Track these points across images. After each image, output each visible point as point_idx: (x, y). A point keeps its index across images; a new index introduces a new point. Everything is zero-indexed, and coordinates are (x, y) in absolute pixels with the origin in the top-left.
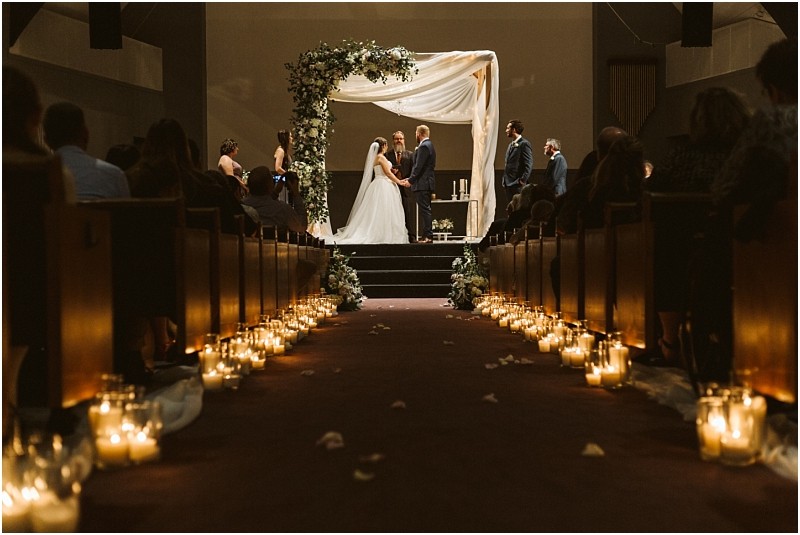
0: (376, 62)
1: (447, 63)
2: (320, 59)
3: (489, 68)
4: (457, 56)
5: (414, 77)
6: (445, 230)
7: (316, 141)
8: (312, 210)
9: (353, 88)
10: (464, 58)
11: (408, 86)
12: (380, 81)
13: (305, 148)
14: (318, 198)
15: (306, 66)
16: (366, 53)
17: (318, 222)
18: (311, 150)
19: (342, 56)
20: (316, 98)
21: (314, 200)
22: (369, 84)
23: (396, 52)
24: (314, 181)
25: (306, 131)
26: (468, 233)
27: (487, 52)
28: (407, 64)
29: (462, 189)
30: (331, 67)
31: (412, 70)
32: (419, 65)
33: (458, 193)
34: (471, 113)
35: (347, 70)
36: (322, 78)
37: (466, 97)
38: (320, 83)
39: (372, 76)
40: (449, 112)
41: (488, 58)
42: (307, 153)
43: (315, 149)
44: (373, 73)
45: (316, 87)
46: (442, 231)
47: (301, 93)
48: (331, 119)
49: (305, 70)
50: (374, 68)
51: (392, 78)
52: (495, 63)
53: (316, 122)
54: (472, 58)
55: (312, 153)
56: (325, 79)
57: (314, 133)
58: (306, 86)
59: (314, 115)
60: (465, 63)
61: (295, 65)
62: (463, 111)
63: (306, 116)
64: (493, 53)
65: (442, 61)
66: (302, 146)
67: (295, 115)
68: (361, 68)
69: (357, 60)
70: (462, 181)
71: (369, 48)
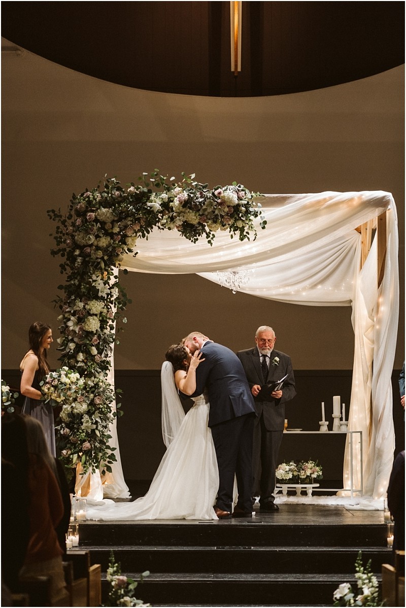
0: (197, 208)
1: (313, 211)
2: (105, 203)
3: (382, 219)
4: (331, 198)
5: (260, 233)
6: (308, 480)
7: (95, 337)
8: (87, 453)
9: (159, 250)
10: (342, 202)
11: (248, 249)
12: (202, 239)
13: (78, 349)
14: (97, 432)
15: (82, 214)
16: (180, 194)
17: (97, 471)
18: (88, 353)
19: (141, 199)
20: (97, 267)
21: (91, 436)
22: (185, 244)
23: (230, 193)
24: (92, 403)
25: (81, 320)
26: (347, 484)
27: (380, 194)
28: (247, 212)
29: (336, 412)
30: (121, 216)
31: (256, 221)
32: (268, 213)
33: (330, 419)
34: (351, 288)
35: (148, 221)
36: (107, 234)
37: (343, 263)
38: (104, 242)
39: (190, 231)
40: (314, 286)
41: (381, 203)
42: (81, 357)
43: (94, 351)
44: (192, 226)
45: (98, 248)
46: (303, 481)
47: (73, 259)
48: (123, 300)
49: (79, 222)
50: (193, 218)
51: (222, 236)
52: (392, 211)
53: (96, 307)
54: (356, 203)
55: (90, 357)
56: (112, 235)
57: (93, 324)
58: (81, 248)
59: (93, 294)
60: (342, 211)
61: (65, 213)
62: (337, 286)
63: (80, 297)
64: (390, 195)
65: (304, 208)
66: (72, 346)
67: (63, 294)
68: (172, 219)
69: (166, 206)
70: (337, 399)
71: (186, 186)
